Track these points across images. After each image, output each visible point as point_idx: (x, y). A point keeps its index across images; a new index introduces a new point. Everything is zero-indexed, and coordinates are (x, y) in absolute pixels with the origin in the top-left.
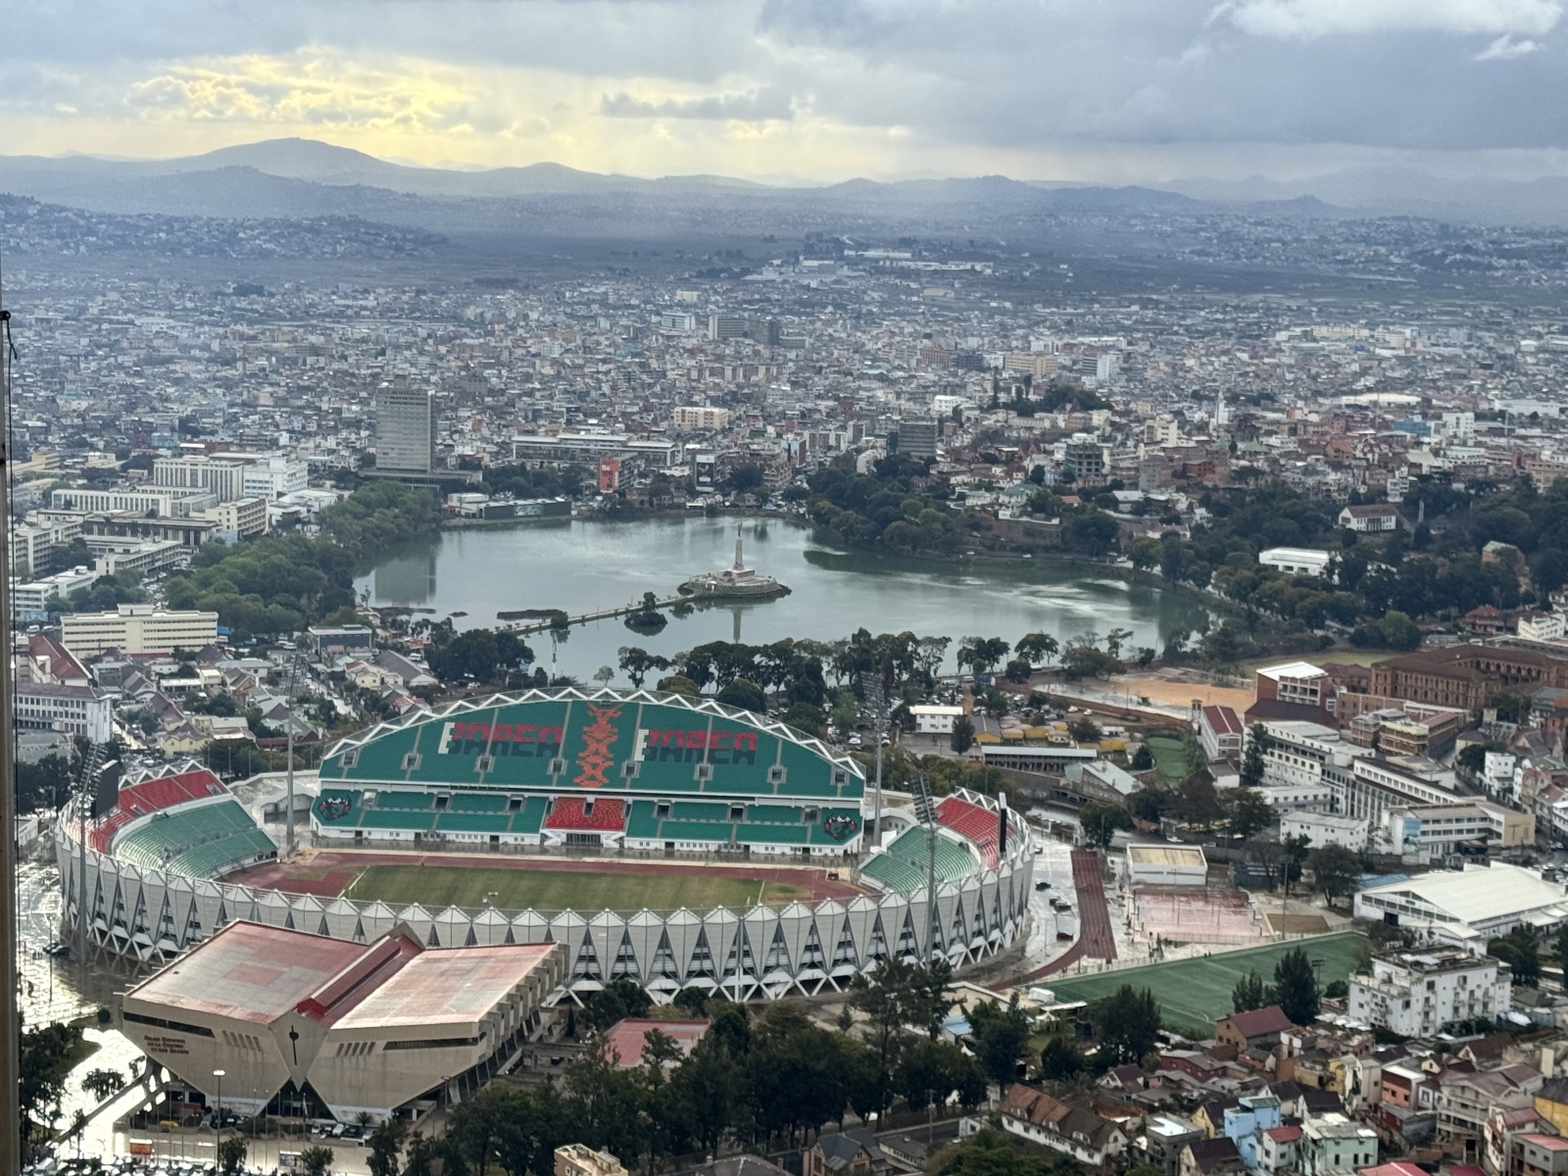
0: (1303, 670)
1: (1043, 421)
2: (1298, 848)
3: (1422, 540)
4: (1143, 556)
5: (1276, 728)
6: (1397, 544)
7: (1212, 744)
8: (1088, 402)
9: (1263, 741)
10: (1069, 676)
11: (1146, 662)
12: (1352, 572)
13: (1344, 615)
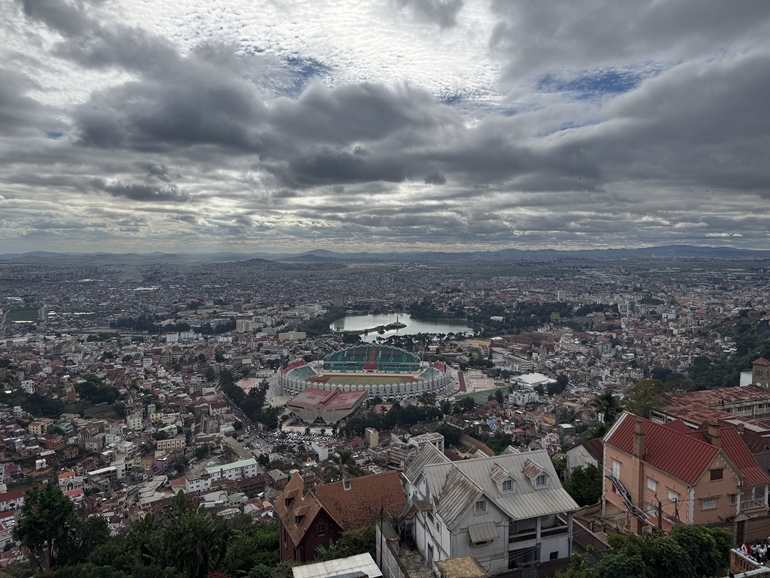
0: (499, 338)
1: (451, 295)
2: (499, 370)
3: (520, 314)
4: (469, 318)
5: (494, 349)
6: (515, 315)
7: (483, 352)
8: (459, 291)
9: (492, 351)
10: (458, 340)
11: (470, 337)
12: (507, 320)
13: (506, 328)
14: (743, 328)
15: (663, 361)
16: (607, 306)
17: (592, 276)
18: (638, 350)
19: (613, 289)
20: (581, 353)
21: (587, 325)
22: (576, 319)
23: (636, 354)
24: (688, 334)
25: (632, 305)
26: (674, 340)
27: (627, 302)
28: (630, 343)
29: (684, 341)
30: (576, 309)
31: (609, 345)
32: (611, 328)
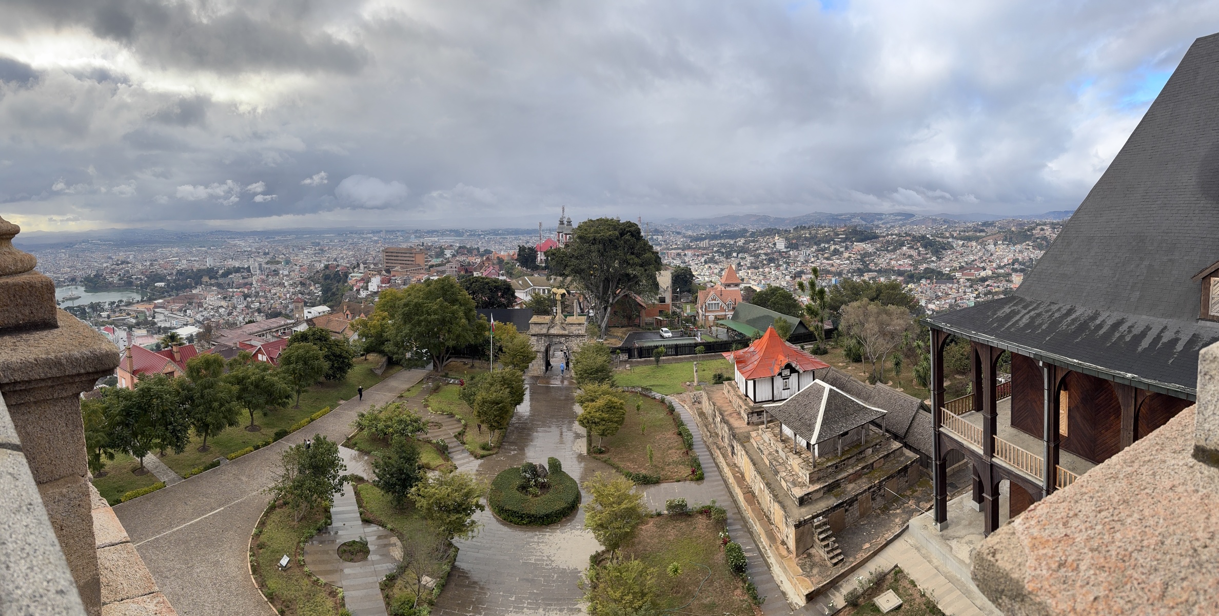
0: (161, 300)
1: (121, 266)
2: (160, 327)
3: (178, 279)
4: (137, 285)
5: (157, 310)
6: (175, 280)
7: (147, 314)
8: (128, 263)
9: (155, 312)
10: (127, 305)
11: (138, 302)
12: (168, 285)
13: (167, 292)
14: (326, 277)
15: (278, 306)
16: (243, 268)
17: (235, 245)
18: (262, 300)
19: (250, 254)
20: (222, 307)
21: (229, 284)
22: (221, 281)
23: (260, 303)
24: (294, 285)
25: (260, 265)
26: (285, 290)
27: (257, 264)
28: (257, 295)
29: (292, 290)
30: (221, 272)
31: (242, 298)
32: (245, 285)
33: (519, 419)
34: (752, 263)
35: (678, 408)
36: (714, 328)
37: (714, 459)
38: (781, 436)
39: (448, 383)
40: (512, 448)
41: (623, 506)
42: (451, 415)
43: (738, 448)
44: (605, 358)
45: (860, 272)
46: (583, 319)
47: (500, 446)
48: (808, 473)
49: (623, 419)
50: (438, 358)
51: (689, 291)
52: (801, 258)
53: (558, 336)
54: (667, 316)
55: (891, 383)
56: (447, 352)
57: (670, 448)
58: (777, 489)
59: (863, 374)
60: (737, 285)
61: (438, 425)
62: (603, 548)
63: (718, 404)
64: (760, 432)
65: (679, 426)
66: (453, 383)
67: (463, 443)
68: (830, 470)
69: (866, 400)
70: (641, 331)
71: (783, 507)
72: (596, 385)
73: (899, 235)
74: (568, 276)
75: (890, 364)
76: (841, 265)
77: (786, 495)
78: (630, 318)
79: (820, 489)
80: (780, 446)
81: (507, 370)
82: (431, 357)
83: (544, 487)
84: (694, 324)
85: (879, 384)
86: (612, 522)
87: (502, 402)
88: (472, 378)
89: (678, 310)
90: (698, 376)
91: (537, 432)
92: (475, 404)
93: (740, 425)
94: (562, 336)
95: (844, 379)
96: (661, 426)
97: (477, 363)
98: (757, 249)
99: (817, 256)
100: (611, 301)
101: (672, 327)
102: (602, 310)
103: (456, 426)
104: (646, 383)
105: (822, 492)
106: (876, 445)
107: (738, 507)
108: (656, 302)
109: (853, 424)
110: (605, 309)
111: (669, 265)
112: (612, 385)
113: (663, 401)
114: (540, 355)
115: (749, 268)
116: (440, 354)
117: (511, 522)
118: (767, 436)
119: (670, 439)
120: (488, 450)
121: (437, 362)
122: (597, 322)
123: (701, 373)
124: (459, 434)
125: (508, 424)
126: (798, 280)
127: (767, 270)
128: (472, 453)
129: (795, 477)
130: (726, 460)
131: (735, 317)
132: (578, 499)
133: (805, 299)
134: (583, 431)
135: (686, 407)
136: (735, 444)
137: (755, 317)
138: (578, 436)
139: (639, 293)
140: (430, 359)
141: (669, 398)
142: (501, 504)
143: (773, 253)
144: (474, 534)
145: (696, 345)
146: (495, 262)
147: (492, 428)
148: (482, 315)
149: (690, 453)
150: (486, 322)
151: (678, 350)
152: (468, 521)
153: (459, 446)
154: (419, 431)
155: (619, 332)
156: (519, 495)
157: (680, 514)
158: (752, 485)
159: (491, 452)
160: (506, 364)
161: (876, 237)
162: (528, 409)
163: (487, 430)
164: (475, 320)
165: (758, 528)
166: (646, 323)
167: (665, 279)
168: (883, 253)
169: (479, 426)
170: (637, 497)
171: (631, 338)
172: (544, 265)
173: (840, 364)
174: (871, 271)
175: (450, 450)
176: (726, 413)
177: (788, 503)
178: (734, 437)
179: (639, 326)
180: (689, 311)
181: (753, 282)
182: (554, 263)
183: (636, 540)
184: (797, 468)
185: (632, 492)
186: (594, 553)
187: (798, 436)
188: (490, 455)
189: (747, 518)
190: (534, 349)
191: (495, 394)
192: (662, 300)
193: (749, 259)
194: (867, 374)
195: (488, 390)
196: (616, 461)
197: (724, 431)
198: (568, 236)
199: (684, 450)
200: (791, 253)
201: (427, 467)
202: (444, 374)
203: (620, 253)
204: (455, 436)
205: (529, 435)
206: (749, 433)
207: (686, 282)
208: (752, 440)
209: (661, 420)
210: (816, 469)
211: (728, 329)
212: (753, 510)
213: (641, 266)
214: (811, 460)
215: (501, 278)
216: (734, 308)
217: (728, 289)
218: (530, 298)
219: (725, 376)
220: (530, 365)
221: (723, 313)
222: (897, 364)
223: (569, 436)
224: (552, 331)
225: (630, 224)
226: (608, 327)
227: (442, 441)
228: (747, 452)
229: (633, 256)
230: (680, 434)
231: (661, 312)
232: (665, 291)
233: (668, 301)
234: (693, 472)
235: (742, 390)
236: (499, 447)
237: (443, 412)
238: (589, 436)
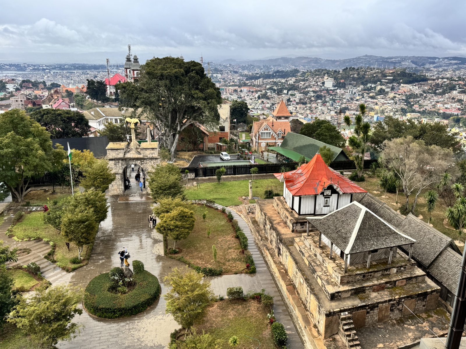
33: (103, 233)
34: (300, 99)
35: (236, 217)
36: (265, 154)
37: (264, 258)
38: (320, 244)
39: (31, 211)
40: (100, 257)
41: (196, 293)
42: (39, 239)
43: (283, 249)
44: (176, 176)
45: (404, 112)
46: (156, 145)
47: (89, 257)
48: (340, 276)
49: (193, 225)
50: (16, 189)
51: (244, 122)
52: (347, 96)
53: (134, 159)
54: (225, 142)
55: (421, 217)
56: (25, 182)
57: (230, 248)
58: (314, 284)
59: (395, 204)
60: (287, 118)
61: (27, 251)
62: (180, 327)
63: (269, 215)
64: (302, 238)
65: (236, 231)
66: (36, 211)
67: (54, 262)
68: (358, 277)
69: (397, 226)
70: (204, 154)
71: (318, 299)
72: (170, 199)
73: (451, 79)
74: (138, 107)
75: (423, 200)
76: (385, 104)
77: (321, 290)
78: (195, 143)
79: (348, 291)
80: (319, 251)
81: (90, 191)
82: (9, 189)
83: (130, 285)
84: (249, 149)
85: (411, 216)
86: (187, 306)
87: (87, 220)
88: (55, 203)
89: (235, 138)
90: (253, 192)
91: (120, 241)
92: (62, 226)
93: (286, 232)
94: (137, 159)
95: (378, 205)
96: (222, 231)
97: (58, 189)
98: (307, 87)
99: (362, 95)
100: (179, 129)
101: (230, 151)
102: (171, 137)
103: (45, 248)
104: (211, 197)
105: (350, 293)
106: (401, 267)
107: (282, 296)
108: (217, 131)
109: (383, 244)
110: (174, 136)
111: (228, 100)
112: (183, 199)
113: (223, 211)
114: (118, 177)
115: (297, 104)
116: (18, 185)
117: (105, 317)
118: (308, 242)
119: (229, 241)
120: (79, 263)
121: (16, 193)
122: (167, 147)
123: (255, 189)
124: (49, 254)
125: (94, 238)
126: (342, 115)
127: (314, 105)
128: (64, 269)
129: (329, 277)
130: (273, 258)
131: (284, 145)
132: (158, 291)
133: (348, 133)
134: (160, 237)
135: (242, 216)
136: (281, 246)
137: (302, 145)
138: (156, 241)
139: (202, 123)
140: (7, 191)
141: (228, 209)
142: (96, 305)
143: (321, 91)
144: (75, 334)
145: (251, 166)
146: (64, 94)
147: (80, 244)
148: (58, 144)
149: (245, 252)
150: (63, 151)
151: (235, 170)
152: (69, 325)
153: (50, 265)
154: (7, 260)
155: (186, 155)
156: (109, 294)
157: (238, 299)
158: (294, 279)
159: (81, 264)
160: (87, 187)
161: (425, 79)
162: (111, 223)
163: (75, 246)
164: (51, 149)
165: (296, 313)
166: (209, 148)
167: (224, 111)
168: (429, 96)
169: (68, 245)
170: (205, 286)
171: (196, 160)
172: (114, 97)
173: (375, 192)
174: (414, 111)
175: (42, 271)
176: (275, 222)
177: (322, 296)
178: (281, 241)
179: (203, 150)
180: (244, 139)
181: (300, 116)
182: (125, 96)
183: (205, 319)
184: (331, 270)
185: (202, 282)
186: (173, 331)
187: (334, 245)
188: (81, 267)
189: (289, 305)
190: (112, 172)
191: (80, 214)
192: (222, 129)
193: (298, 96)
194: (399, 205)
195: (72, 212)
196: (187, 259)
197: (272, 236)
198: (135, 72)
199: (241, 250)
200: (338, 91)
201: (22, 290)
202: (25, 203)
203: (186, 87)
204: (46, 257)
205: (114, 245)
206: (293, 238)
207: (242, 114)
208: (296, 245)
209: (223, 226)
210: (347, 274)
211: (278, 154)
212: (293, 299)
213: (205, 99)
214: (343, 266)
215: (73, 109)
216: (283, 138)
217: (279, 121)
218: (104, 127)
219: (275, 192)
220: (110, 186)
221: (274, 141)
222: (431, 201)
223: (147, 242)
224: (128, 155)
225: (194, 64)
226: (177, 151)
227: (33, 264)
228: (291, 254)
229: (197, 91)
230: (237, 237)
231: (220, 138)
232: (224, 121)
233: (227, 130)
234: (248, 267)
235: (289, 205)
236: (88, 259)
237: (30, 238)
238: (165, 241)
